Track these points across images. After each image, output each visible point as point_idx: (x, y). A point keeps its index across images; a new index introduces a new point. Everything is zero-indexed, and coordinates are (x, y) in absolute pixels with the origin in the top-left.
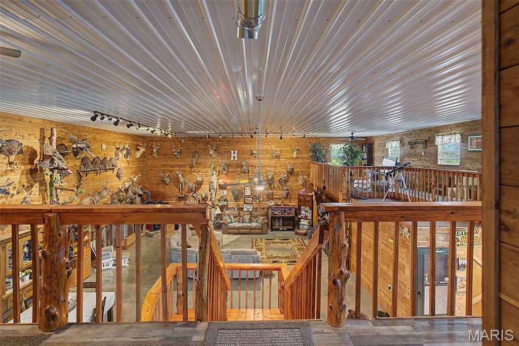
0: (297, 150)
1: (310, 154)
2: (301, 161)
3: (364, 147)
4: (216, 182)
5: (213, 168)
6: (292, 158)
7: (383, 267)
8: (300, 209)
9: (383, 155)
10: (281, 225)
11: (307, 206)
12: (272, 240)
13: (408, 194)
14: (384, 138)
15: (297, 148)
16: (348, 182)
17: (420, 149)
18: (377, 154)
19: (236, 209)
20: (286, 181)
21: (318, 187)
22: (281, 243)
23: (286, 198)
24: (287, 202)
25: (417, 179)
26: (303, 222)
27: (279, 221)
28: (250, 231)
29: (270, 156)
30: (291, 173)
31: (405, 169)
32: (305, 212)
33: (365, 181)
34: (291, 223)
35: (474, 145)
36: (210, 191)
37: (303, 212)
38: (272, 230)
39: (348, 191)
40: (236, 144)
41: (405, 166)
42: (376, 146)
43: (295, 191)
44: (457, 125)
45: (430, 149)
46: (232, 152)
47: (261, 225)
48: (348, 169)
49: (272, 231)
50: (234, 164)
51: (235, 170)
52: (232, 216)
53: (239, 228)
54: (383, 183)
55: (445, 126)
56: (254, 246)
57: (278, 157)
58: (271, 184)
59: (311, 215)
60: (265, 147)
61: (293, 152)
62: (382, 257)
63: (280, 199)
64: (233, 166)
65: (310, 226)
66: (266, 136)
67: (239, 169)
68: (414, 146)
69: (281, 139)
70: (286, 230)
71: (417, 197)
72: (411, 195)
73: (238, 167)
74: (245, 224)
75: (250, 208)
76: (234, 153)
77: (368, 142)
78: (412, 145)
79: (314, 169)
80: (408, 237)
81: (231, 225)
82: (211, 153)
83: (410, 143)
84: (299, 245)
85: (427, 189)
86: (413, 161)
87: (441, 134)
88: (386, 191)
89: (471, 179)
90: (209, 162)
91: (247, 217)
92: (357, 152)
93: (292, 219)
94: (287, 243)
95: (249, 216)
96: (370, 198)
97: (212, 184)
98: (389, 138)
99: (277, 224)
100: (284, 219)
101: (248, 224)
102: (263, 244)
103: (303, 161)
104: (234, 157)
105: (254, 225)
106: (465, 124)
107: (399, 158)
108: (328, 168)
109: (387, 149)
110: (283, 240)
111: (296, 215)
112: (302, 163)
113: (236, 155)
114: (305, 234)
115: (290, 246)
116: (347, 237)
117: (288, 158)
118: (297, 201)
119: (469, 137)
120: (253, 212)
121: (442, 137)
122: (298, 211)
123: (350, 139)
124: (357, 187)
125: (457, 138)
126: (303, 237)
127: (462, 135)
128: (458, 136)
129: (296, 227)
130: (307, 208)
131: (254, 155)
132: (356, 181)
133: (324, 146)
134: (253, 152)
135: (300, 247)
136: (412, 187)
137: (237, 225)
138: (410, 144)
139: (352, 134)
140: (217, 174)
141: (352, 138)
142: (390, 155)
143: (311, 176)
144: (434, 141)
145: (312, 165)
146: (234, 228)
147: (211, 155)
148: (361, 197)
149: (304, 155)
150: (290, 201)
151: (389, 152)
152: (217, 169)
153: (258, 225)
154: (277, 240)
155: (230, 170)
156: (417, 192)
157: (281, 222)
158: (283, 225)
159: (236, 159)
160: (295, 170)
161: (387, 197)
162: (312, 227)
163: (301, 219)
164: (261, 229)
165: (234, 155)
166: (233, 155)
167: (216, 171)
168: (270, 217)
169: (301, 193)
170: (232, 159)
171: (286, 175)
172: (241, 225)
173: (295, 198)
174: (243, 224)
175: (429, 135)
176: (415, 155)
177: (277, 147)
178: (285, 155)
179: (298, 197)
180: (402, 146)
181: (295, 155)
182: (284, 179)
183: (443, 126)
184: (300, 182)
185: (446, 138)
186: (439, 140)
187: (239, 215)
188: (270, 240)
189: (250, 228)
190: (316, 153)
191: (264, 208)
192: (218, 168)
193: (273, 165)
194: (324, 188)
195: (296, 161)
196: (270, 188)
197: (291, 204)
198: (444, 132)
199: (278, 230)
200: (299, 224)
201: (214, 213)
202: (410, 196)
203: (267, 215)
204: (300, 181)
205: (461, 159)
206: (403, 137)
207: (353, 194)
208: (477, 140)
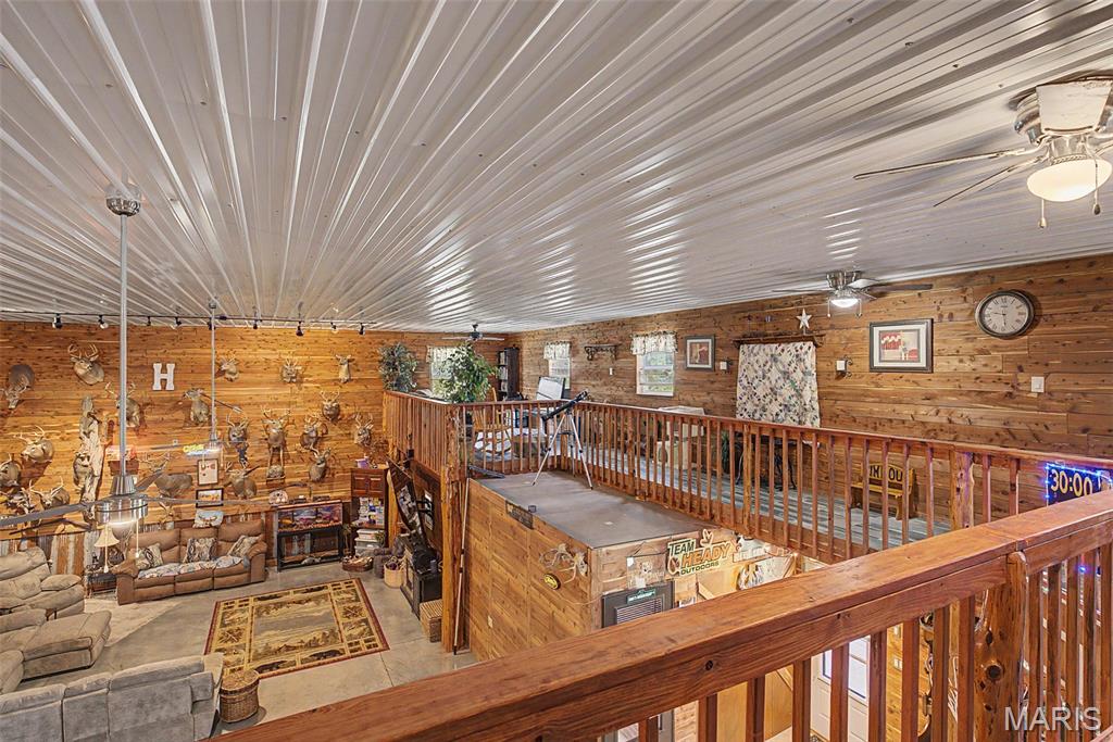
0: (349, 361)
1: (382, 371)
2: (358, 388)
3: (502, 355)
4: (101, 455)
5: (89, 414)
6: (336, 381)
7: (533, 640)
8: (357, 505)
9: (538, 373)
10: (307, 550)
11: (374, 495)
12: (276, 597)
13: (584, 461)
14: (542, 337)
15: (349, 357)
16: (461, 440)
17: (605, 361)
18: (527, 371)
19: (170, 526)
20: (319, 440)
21: (399, 451)
22: (300, 602)
23: (321, 480)
24: (323, 491)
25: (601, 424)
26: (365, 536)
27: (301, 541)
28: (212, 582)
29: (275, 376)
30: (335, 416)
31: (579, 405)
32: (369, 511)
33: (499, 435)
34: (334, 540)
35: (696, 357)
36: (77, 483)
37: (364, 511)
38: (282, 567)
39: (462, 463)
40: (168, 345)
41: (578, 400)
42: (525, 352)
43: (342, 462)
44: (668, 317)
45: (622, 363)
46: (157, 367)
47: (246, 562)
48: (462, 409)
49: (280, 570)
50: (164, 400)
51: (165, 417)
52: (154, 550)
53: (174, 581)
54: (537, 439)
55: (648, 317)
56: (218, 626)
57: (297, 379)
58: (278, 449)
59: (382, 517)
60: (262, 354)
61: (337, 368)
62: (533, 617)
63: (305, 485)
64: (161, 407)
65: (380, 544)
66: (255, 327)
67: (180, 415)
68: (596, 356)
69: (300, 334)
70: (321, 563)
71: (601, 465)
72: (590, 462)
73: (176, 407)
74: (196, 566)
75: (215, 517)
76: (164, 370)
77: (511, 345)
78: (592, 352)
79: (390, 405)
80: (583, 574)
81: (148, 574)
82: (81, 372)
83: (587, 350)
84: (350, 600)
85: (619, 443)
86: (594, 386)
87: (642, 333)
88: (543, 455)
89: (695, 428)
90: (74, 395)
91: (204, 545)
92: (481, 370)
93: (337, 530)
94: (316, 599)
95: (209, 542)
96: (510, 472)
97: (86, 462)
98: (550, 337)
99: (296, 549)
100: (316, 534)
101: (206, 565)
102: (248, 614)
103: (363, 387)
104: (164, 381)
105: (224, 562)
106: (681, 315)
107: (568, 380)
108: (418, 405)
109: (547, 361)
110: (308, 591)
111: (347, 519)
112: (361, 394)
113: (170, 376)
114: (370, 567)
115: (325, 607)
116: (461, 571)
117: (325, 382)
118: (349, 485)
119: (689, 341)
120: (224, 528)
121: (643, 338)
122: (350, 510)
123: (470, 338)
124: (483, 448)
125: (668, 343)
126: (362, 574)
127: (676, 337)
128: (670, 339)
129: (346, 551)
130: (375, 502)
131: (227, 375)
132: (480, 435)
133: (414, 353)
134: (224, 368)
135: (352, 605)
136: (593, 439)
137: (170, 570)
138: (587, 352)
139: (475, 326)
140: (104, 432)
141: (475, 335)
142: (551, 374)
143: (384, 424)
144: (630, 346)
145: (385, 397)
146: (160, 582)
147: (80, 378)
148: (491, 473)
149: (368, 375)
150: (331, 488)
151: (550, 367)
152: (104, 416)
153: (237, 560)
154: (292, 596)
155: (148, 417)
156: (601, 451)
157: (307, 543)
158: (313, 550)
159: (170, 386)
160: (345, 411)
161: (545, 469)
162: (387, 546)
163: (358, 529)
164: (248, 570)
165: (164, 376)
166: (158, 376)
167: (99, 422)
168: (275, 534)
169: (359, 466)
170: (157, 386)
171: (319, 424)
172: (183, 569)
173: (344, 480)
174: (190, 565)
175: (621, 333)
176: (599, 375)
177: (294, 354)
178: (315, 373)
179: (353, 477)
180: (574, 356)
181: (343, 375)
182: (314, 434)
183: (645, 317)
184: (357, 440)
185: (651, 341)
186: (637, 344)
187: (180, 541)
188: (270, 598)
189: (213, 575)
190: (395, 368)
191: (257, 514)
192: (105, 414)
193: (287, 400)
194: (411, 453)
195: (347, 388)
196: (275, 460)
197: (335, 495)
198: (646, 330)
199: (297, 564)
200: (355, 543)
201: (91, 546)
202: (588, 465)
203: (266, 529)
204: (356, 437)
205: (677, 383)
206: (575, 335)
207: (473, 468)
208: (701, 347)
